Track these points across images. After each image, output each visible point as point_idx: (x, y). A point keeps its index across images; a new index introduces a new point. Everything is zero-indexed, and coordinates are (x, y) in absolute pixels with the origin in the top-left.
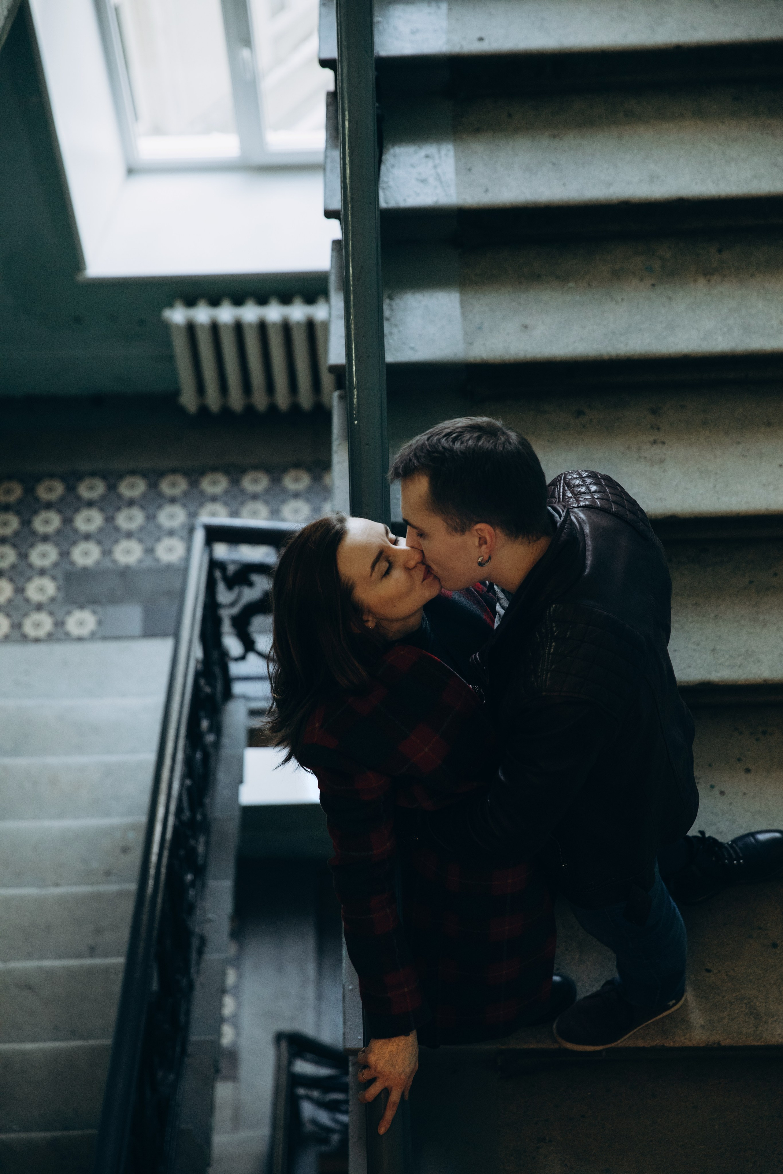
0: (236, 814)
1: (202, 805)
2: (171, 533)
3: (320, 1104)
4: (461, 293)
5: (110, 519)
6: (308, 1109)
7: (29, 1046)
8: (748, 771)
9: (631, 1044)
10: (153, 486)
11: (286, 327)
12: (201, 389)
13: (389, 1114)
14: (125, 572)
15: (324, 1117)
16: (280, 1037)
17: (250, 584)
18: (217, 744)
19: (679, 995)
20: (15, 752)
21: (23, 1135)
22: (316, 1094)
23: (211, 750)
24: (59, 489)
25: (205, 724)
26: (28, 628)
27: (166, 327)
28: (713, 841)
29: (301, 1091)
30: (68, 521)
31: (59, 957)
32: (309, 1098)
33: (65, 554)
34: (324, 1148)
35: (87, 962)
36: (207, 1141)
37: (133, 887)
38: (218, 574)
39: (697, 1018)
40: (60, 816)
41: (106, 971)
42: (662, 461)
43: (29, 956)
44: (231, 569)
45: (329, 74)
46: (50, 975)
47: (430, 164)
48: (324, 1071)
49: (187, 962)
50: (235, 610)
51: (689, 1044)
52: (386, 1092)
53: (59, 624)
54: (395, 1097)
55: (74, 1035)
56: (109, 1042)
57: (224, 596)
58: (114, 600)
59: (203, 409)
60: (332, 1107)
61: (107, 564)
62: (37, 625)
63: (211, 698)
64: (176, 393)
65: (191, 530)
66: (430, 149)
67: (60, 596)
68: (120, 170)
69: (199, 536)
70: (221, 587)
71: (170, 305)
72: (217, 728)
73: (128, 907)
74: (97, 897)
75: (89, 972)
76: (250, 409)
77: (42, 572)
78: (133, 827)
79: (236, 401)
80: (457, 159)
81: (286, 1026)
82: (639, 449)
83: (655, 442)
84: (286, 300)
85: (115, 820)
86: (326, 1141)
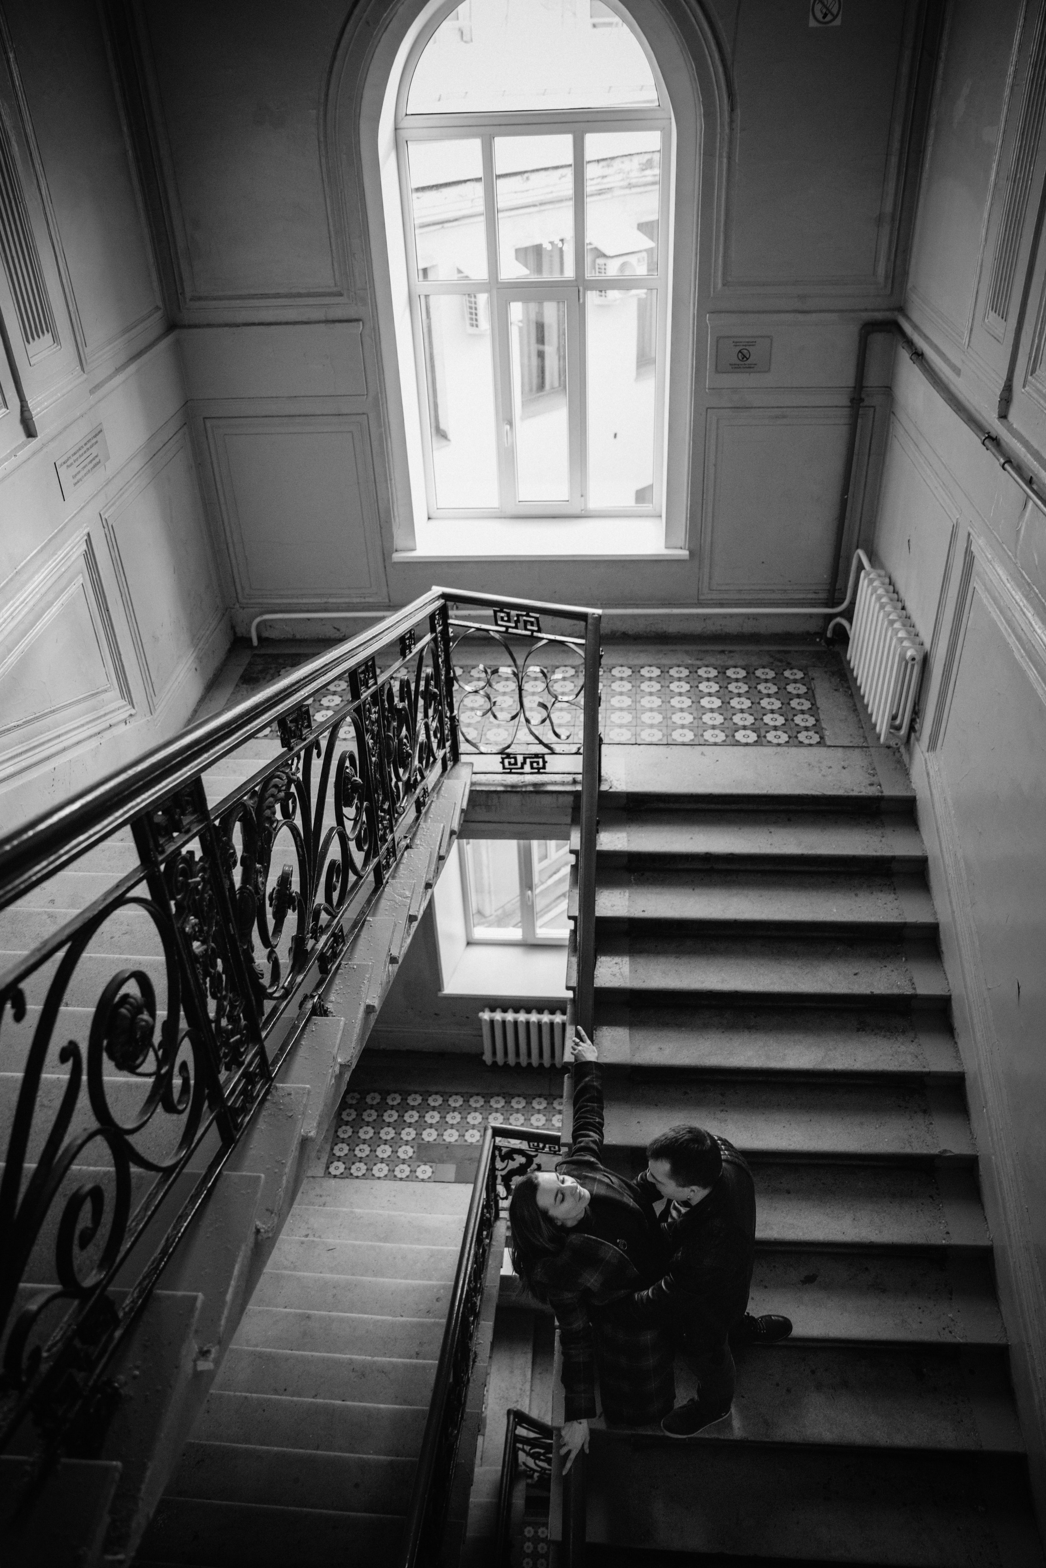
0: (497, 1283)
1: (480, 1278)
2: (474, 1127)
3: (528, 1454)
4: (630, 1029)
5: (443, 1118)
6: (522, 1456)
7: (382, 1406)
8: (766, 1287)
9: (702, 1436)
10: (466, 1101)
11: (539, 1025)
12: (494, 1053)
13: (569, 1465)
14: (448, 1146)
15: (531, 1462)
16: (509, 1412)
17: (513, 1160)
18: (490, 1244)
19: (728, 1409)
20: (386, 1239)
21: (375, 1457)
22: (527, 1448)
23: (487, 1248)
24: (419, 1099)
25: (485, 1233)
26: (397, 1173)
27: (480, 1020)
28: (753, 1318)
29: (520, 1446)
30: (422, 1117)
31: (400, 1357)
32: (523, 1450)
33: (419, 1134)
34: (529, 1481)
35: (415, 1361)
36: (472, 1471)
37: (444, 1321)
38: (497, 1153)
39: (736, 1423)
40: (405, 1278)
41: (424, 1367)
42: (726, 1120)
43: (385, 1355)
44: (504, 1150)
45: (572, 923)
46: (395, 1366)
47: (618, 967)
48: (532, 1435)
49: (467, 1366)
50: (504, 1173)
51: (732, 1438)
52: (569, 1452)
53: (413, 1171)
54: (573, 1456)
55: (405, 1402)
56: (428, 1408)
57: (499, 1165)
58: (442, 1161)
59: (495, 1063)
60: (536, 1456)
61: (440, 1141)
62: (402, 1171)
63: (489, 1220)
64: (482, 1054)
65: (485, 1129)
66: (617, 959)
67: (415, 1156)
68: (465, 943)
69: (489, 1132)
70: (498, 1159)
71: (483, 1011)
72: (490, 1236)
73: (440, 1333)
74: (421, 1325)
75: (416, 1367)
76: (518, 1064)
77: (407, 1143)
78: (444, 1287)
79: (512, 1060)
80: (631, 966)
81: (512, 1406)
82: (714, 1114)
83: (722, 1111)
84: (540, 1011)
85: (434, 1283)
86: (531, 1477)
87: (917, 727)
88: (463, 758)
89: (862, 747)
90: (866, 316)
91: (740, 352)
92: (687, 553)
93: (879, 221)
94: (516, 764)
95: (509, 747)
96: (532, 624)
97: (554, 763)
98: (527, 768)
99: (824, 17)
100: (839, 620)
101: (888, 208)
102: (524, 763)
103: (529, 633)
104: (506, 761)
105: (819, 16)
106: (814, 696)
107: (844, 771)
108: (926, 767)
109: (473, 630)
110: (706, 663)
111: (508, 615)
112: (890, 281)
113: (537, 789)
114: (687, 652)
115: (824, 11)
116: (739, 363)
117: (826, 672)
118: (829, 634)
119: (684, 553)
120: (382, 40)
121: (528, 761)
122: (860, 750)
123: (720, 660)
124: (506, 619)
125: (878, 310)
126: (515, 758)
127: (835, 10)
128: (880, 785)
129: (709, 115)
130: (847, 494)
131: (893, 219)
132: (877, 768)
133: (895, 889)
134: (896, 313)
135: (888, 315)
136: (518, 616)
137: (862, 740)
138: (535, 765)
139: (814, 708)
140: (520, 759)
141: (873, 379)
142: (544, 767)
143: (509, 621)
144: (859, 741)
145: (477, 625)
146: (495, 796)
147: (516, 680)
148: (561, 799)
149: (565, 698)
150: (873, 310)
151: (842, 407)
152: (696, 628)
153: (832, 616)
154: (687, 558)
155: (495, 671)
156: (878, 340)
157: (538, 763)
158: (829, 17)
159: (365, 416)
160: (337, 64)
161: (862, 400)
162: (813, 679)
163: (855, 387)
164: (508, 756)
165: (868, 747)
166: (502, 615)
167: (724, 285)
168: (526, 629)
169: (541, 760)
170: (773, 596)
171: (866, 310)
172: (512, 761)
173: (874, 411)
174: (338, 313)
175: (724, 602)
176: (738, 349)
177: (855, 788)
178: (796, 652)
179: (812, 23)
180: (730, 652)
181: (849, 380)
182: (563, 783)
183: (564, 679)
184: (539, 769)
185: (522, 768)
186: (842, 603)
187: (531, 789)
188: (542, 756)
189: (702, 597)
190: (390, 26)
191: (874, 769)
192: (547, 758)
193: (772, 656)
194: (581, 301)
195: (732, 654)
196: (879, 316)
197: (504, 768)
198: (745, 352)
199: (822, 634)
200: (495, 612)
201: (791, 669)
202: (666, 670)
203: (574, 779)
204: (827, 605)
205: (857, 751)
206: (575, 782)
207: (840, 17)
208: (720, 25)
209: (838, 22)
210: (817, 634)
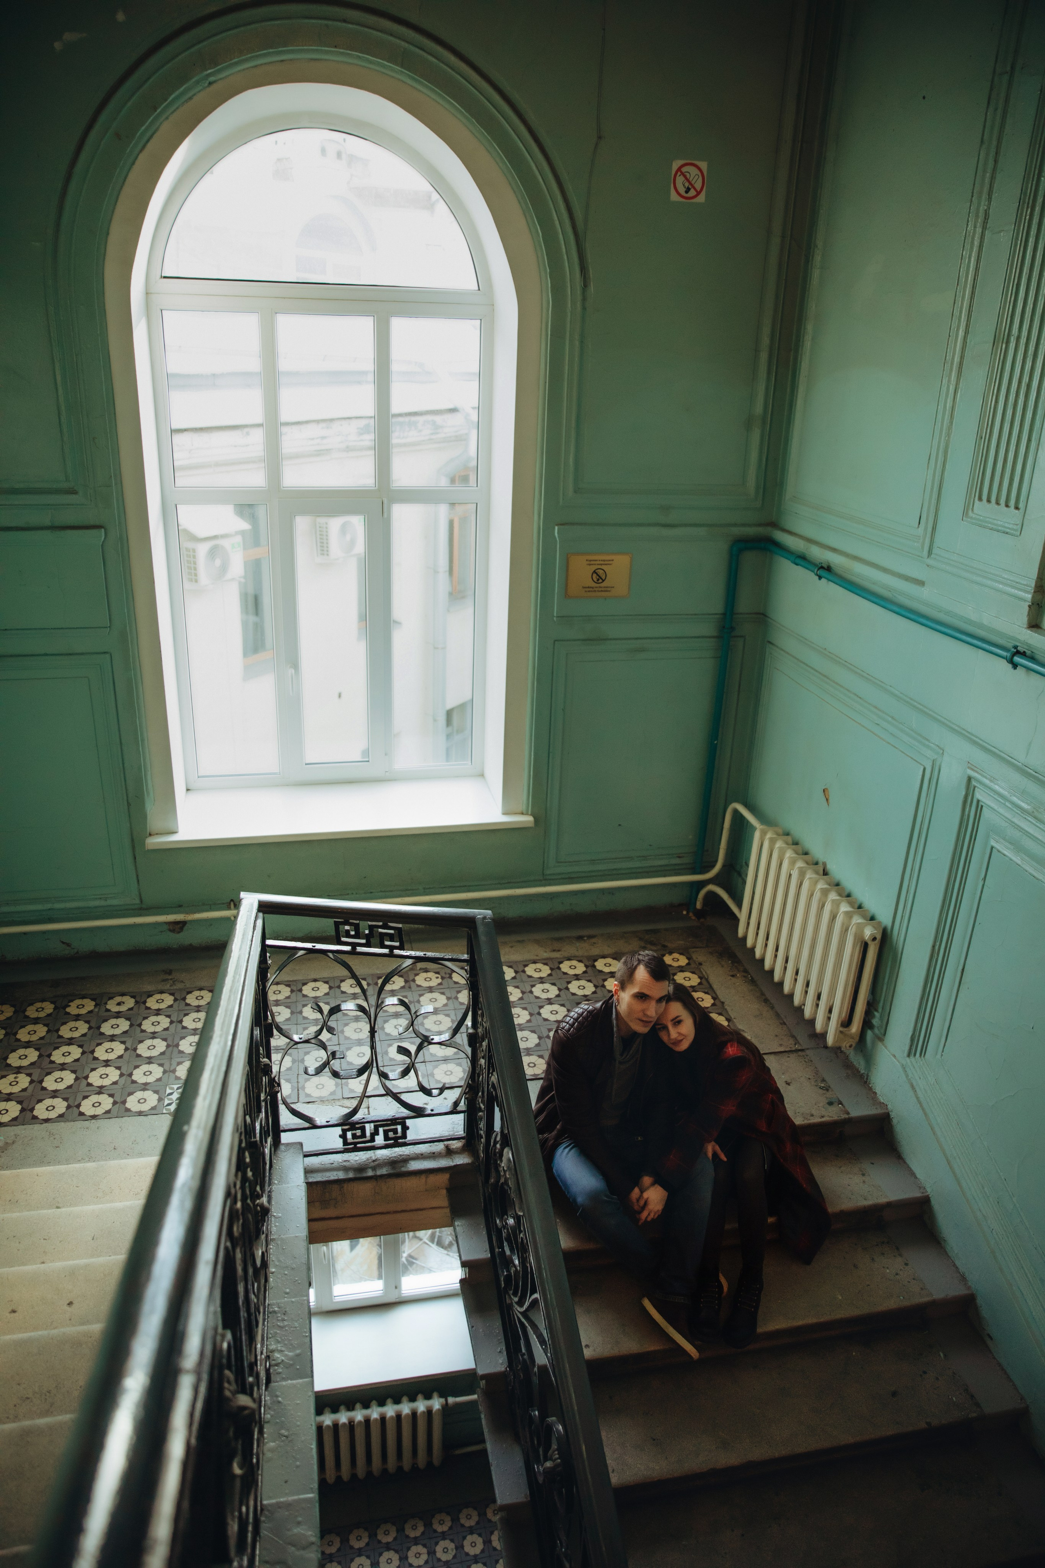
87: (875, 1022)
88: (285, 1138)
89: (797, 1051)
90: (737, 531)
91: (595, 572)
92: (530, 819)
93: (748, 425)
94: (363, 1135)
95: (355, 1111)
96: (391, 938)
97: (418, 1128)
98: (380, 1140)
99: (687, 192)
100: (711, 887)
101: (759, 409)
102: (376, 1133)
103: (386, 951)
104: (349, 1135)
105: (682, 190)
106: (711, 987)
107: (789, 1087)
108: (907, 1076)
109: (301, 953)
110: (566, 954)
111: (357, 927)
112: (761, 491)
113: (397, 1171)
114: (537, 942)
115: (687, 184)
116: (594, 585)
117: (711, 953)
118: (699, 905)
119: (527, 820)
120: (138, 162)
121: (381, 1130)
122: (795, 1054)
123: (584, 948)
124: (353, 933)
125: (749, 525)
126: (363, 1129)
127: (698, 186)
128: (841, 1103)
129: (557, 290)
130: (717, 739)
131: (764, 422)
132: (826, 1078)
133: (898, 1249)
134: (769, 529)
135: (761, 531)
136: (371, 928)
137: (792, 1041)
138: (391, 1134)
139: (717, 1002)
140: (369, 1128)
141: (744, 605)
142: (404, 1136)
143: (357, 936)
144: (789, 1044)
145: (309, 945)
146: (335, 1187)
147: (367, 1020)
148: (432, 1178)
149: (437, 1039)
150: (744, 525)
151: (710, 637)
152: (542, 909)
153: (702, 884)
154: (532, 825)
155: (335, 1010)
156: (750, 558)
157: (395, 1131)
158: (692, 193)
159: (108, 656)
160: (73, 186)
161: (732, 629)
162: (700, 964)
163: (724, 614)
164: (353, 1126)
165: (802, 1050)
166: (347, 928)
167: (575, 492)
168: (383, 946)
169: (399, 1128)
170: (631, 865)
171: (735, 525)
172: (358, 1132)
173: (745, 641)
174: (70, 517)
175: (573, 876)
176: (594, 568)
177: (814, 1112)
178: (666, 930)
179: (674, 197)
180: (590, 937)
181: (717, 606)
182: (433, 1156)
183: (436, 1012)
184: (396, 1139)
185: (372, 1140)
186: (713, 866)
187: (384, 1171)
188: (402, 1121)
189: (548, 872)
190: (149, 145)
191: (823, 1080)
192: (409, 1122)
193: (641, 939)
194: (385, 515)
195: (594, 940)
196: (751, 531)
197: (345, 1143)
198: (600, 572)
199: (689, 904)
200: (337, 925)
201: (670, 953)
202: (521, 969)
203: (447, 1147)
204: (694, 872)
205: (793, 1056)
206: (449, 1152)
207: (704, 192)
208: (569, 187)
209: (701, 198)
210: (681, 905)
